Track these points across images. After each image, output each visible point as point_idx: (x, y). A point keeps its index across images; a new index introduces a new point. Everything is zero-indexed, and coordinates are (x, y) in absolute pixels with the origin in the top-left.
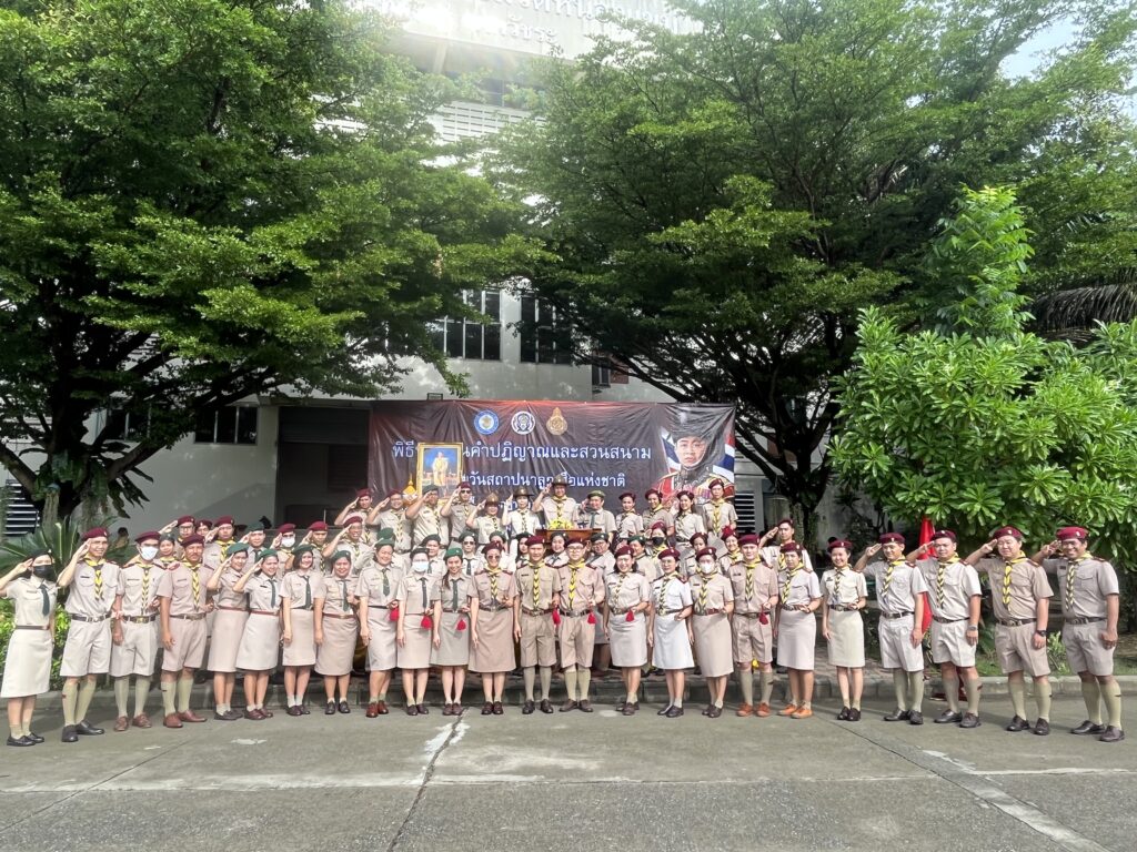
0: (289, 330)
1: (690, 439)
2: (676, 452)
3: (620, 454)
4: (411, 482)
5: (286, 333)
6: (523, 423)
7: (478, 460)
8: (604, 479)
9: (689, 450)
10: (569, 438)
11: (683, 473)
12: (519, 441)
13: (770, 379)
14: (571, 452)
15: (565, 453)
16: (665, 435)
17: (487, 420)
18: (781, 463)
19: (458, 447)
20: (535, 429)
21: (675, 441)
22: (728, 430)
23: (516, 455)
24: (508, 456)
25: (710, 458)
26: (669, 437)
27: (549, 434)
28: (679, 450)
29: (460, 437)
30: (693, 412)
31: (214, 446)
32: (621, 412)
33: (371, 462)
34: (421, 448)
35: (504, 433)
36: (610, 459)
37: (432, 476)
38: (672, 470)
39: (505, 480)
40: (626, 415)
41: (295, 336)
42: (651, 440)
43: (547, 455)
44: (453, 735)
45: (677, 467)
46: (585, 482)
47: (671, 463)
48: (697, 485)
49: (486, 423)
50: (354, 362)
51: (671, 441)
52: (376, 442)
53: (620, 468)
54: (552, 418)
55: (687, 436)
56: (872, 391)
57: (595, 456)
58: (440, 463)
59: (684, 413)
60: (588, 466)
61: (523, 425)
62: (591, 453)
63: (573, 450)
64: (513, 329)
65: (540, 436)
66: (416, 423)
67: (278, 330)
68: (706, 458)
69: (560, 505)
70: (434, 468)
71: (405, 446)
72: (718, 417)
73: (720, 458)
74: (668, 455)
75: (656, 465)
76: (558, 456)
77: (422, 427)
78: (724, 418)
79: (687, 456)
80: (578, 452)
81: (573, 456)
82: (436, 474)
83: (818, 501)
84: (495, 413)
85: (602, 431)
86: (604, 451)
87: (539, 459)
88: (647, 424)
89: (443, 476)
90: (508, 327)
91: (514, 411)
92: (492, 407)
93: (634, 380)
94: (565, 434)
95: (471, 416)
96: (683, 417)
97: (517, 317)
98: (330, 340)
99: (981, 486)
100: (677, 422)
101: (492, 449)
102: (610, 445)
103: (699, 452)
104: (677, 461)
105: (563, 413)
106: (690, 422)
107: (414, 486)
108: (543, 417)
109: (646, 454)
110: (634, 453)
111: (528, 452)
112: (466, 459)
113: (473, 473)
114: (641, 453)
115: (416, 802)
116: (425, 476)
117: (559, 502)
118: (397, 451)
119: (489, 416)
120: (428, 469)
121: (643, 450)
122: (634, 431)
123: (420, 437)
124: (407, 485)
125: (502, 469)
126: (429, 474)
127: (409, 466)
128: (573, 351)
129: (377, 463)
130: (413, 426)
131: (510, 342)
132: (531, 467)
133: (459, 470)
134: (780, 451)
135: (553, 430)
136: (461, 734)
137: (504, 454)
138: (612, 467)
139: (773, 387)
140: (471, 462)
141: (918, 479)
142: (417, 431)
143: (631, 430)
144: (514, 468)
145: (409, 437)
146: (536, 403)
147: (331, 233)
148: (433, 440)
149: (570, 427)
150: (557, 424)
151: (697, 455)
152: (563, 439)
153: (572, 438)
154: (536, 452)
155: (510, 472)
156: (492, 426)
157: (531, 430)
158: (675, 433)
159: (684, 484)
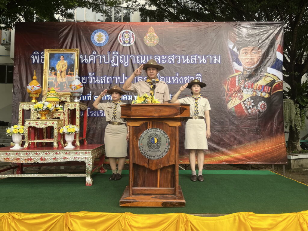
1: (250, 48)
2: (240, 58)
3: (198, 60)
6: (126, 38)
7: (94, 65)
8: (186, 79)
9: (249, 56)
10: (160, 48)
11: (245, 73)
14: (161, 59)
16: (231, 46)
17: (100, 37)
19: (75, 53)
20: (135, 43)
21: (238, 50)
22: (279, 41)
23: (121, 61)
24: (115, 62)
25: (265, 62)
26: (234, 47)
27: (146, 46)
28: (242, 57)
33: (15, 67)
34: (47, 54)
36: (190, 64)
37: (56, 74)
38: (237, 71)
39: (114, 80)
47: (236, 66)
48: (254, 82)
51: (235, 50)
52: (20, 52)
53: (197, 69)
55: (247, 46)
57: (179, 62)
58: (62, 65)
59: (245, 29)
60: (176, 68)
61: (127, 40)
62: (176, 59)
63: (163, 57)
65: (139, 47)
68: (262, 61)
70: (57, 68)
71: (40, 55)
72: (271, 31)
73: (272, 62)
74: (233, 60)
75: (225, 68)
79: (247, 61)
80: (167, 59)
82: (58, 73)
84: (106, 31)
85: (184, 43)
86: (186, 58)
89: (63, 74)
91: (120, 30)
92: (104, 27)
95: (88, 32)
96: (245, 32)
100: (240, 36)
101: (104, 57)
102: (190, 54)
104: (240, 64)
105: (155, 31)
106: (250, 35)
108: (141, 34)
109: (217, 60)
110: (208, 59)
111: (130, 59)
114: (213, 59)
116: (51, 75)
118: (34, 59)
119: (102, 34)
120: (52, 69)
126: (53, 72)
137: (113, 61)
138: (192, 69)
143: (206, 42)
144: (119, 71)
146: (136, 23)
150: (151, 39)
152: (156, 49)
153: (162, 48)
154: (136, 59)
155: (118, 74)
156: (103, 41)
157: (132, 43)
158: (239, 44)
159: (246, 81)
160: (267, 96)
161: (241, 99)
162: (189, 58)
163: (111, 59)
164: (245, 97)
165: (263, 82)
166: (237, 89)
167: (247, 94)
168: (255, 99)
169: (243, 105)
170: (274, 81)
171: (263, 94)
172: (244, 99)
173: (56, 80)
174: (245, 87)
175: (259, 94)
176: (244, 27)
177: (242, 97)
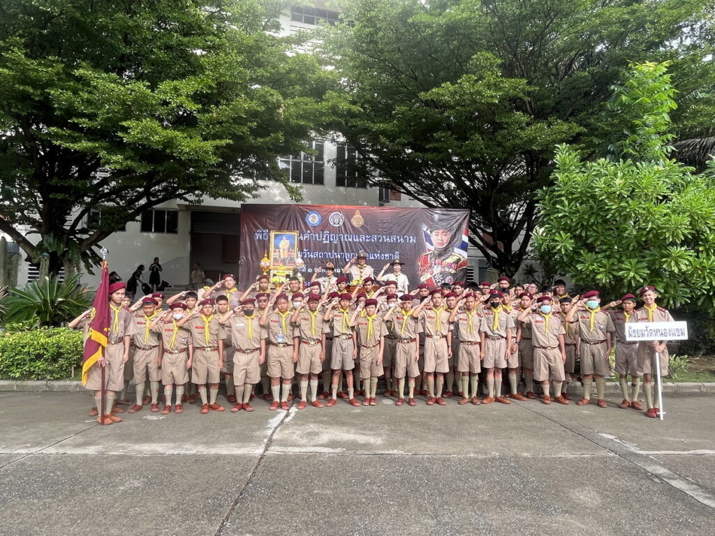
0: (182, 151)
1: (441, 231)
2: (432, 239)
3: (397, 239)
4: (266, 255)
5: (180, 153)
6: (336, 219)
7: (308, 242)
8: (386, 255)
9: (439, 238)
10: (365, 229)
11: (436, 252)
12: (333, 230)
13: (491, 194)
14: (366, 238)
15: (363, 238)
16: (425, 229)
17: (314, 217)
18: (495, 249)
19: (296, 234)
20: (344, 223)
21: (431, 232)
22: (464, 226)
23: (332, 240)
24: (326, 240)
25: (453, 243)
26: (427, 230)
27: (353, 227)
28: (433, 238)
29: (297, 228)
30: (443, 214)
31: (152, 235)
32: (398, 213)
33: (242, 243)
34: (273, 234)
35: (324, 225)
36: (390, 242)
37: (279, 251)
38: (429, 250)
39: (325, 255)
40: (401, 215)
41: (185, 155)
42: (417, 232)
43: (351, 240)
44: (287, 416)
45: (432, 248)
46: (374, 256)
47: (428, 245)
48: (444, 260)
49: (313, 219)
50: (233, 181)
51: (428, 232)
52: (245, 230)
53: (396, 248)
54: (354, 217)
55: (438, 229)
56: (563, 198)
57: (381, 241)
58: (284, 243)
59: (437, 215)
60: (378, 247)
61: (337, 221)
62: (378, 239)
63: (367, 237)
64: (331, 164)
65: (347, 228)
66: (270, 219)
67: (174, 150)
68: (450, 243)
69: (362, 270)
70: (280, 246)
71: (263, 233)
72: (459, 217)
73: (458, 243)
74: (427, 241)
75: (419, 247)
76: (358, 240)
77: (274, 221)
78: (462, 219)
79: (438, 242)
80: (371, 238)
81: (367, 240)
82: (281, 250)
83: (516, 272)
84: (319, 213)
85: (385, 225)
86: (386, 238)
87: (346, 242)
88: (414, 221)
89: (286, 252)
90: (328, 162)
91: (331, 212)
92: (317, 209)
93: (404, 197)
94: (362, 227)
95: (303, 213)
96: (436, 217)
97: (334, 156)
98: (210, 159)
99: (634, 261)
100: (432, 220)
101: (317, 235)
102: (390, 234)
103: (446, 239)
104: (432, 244)
105: (361, 214)
106: (441, 220)
107: (268, 257)
108: (349, 216)
109: (413, 240)
110: (405, 239)
111: (339, 237)
112: (301, 242)
113: (305, 250)
114: (410, 239)
115: (256, 468)
116: (275, 252)
117: (361, 268)
118: (258, 236)
119: (315, 215)
120: (277, 247)
121: (411, 237)
122: (406, 225)
123: (271, 227)
124: (264, 257)
125: (323, 248)
126: (277, 250)
127: (265, 245)
128: (368, 178)
129: (246, 243)
130: (268, 221)
131: (330, 172)
132: (341, 247)
133: (296, 248)
134: (494, 241)
135: (354, 224)
136: (292, 415)
137: (324, 239)
138: (392, 248)
139: (493, 200)
140: (304, 243)
141: (591, 256)
142: (271, 224)
143: (404, 225)
144: (331, 247)
145: (265, 227)
146: (345, 207)
147: (210, 87)
148: (280, 229)
149: (365, 222)
150: (357, 220)
151: (445, 241)
152: (361, 230)
153: (367, 229)
154: (344, 237)
155: (328, 250)
156: (317, 221)
157: (341, 224)
158: (431, 227)
159: (436, 259)
160: (453, 272)
161: (431, 274)
162: (390, 238)
163: (323, 237)
164: (435, 273)
165: (451, 260)
166: (429, 265)
167: (437, 270)
168: (443, 274)
169: (433, 279)
170: (460, 259)
171: (451, 270)
172: (434, 274)
173: (280, 257)
174: (435, 264)
175: (447, 269)
176: (436, 213)
177: (433, 273)
